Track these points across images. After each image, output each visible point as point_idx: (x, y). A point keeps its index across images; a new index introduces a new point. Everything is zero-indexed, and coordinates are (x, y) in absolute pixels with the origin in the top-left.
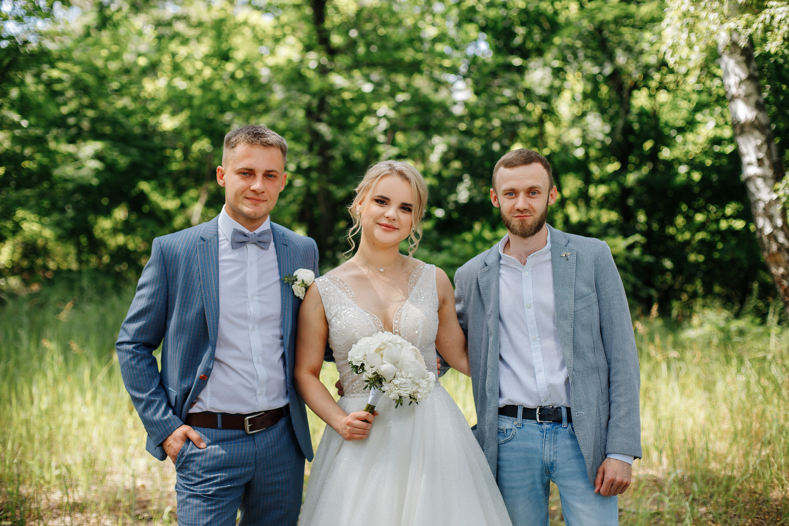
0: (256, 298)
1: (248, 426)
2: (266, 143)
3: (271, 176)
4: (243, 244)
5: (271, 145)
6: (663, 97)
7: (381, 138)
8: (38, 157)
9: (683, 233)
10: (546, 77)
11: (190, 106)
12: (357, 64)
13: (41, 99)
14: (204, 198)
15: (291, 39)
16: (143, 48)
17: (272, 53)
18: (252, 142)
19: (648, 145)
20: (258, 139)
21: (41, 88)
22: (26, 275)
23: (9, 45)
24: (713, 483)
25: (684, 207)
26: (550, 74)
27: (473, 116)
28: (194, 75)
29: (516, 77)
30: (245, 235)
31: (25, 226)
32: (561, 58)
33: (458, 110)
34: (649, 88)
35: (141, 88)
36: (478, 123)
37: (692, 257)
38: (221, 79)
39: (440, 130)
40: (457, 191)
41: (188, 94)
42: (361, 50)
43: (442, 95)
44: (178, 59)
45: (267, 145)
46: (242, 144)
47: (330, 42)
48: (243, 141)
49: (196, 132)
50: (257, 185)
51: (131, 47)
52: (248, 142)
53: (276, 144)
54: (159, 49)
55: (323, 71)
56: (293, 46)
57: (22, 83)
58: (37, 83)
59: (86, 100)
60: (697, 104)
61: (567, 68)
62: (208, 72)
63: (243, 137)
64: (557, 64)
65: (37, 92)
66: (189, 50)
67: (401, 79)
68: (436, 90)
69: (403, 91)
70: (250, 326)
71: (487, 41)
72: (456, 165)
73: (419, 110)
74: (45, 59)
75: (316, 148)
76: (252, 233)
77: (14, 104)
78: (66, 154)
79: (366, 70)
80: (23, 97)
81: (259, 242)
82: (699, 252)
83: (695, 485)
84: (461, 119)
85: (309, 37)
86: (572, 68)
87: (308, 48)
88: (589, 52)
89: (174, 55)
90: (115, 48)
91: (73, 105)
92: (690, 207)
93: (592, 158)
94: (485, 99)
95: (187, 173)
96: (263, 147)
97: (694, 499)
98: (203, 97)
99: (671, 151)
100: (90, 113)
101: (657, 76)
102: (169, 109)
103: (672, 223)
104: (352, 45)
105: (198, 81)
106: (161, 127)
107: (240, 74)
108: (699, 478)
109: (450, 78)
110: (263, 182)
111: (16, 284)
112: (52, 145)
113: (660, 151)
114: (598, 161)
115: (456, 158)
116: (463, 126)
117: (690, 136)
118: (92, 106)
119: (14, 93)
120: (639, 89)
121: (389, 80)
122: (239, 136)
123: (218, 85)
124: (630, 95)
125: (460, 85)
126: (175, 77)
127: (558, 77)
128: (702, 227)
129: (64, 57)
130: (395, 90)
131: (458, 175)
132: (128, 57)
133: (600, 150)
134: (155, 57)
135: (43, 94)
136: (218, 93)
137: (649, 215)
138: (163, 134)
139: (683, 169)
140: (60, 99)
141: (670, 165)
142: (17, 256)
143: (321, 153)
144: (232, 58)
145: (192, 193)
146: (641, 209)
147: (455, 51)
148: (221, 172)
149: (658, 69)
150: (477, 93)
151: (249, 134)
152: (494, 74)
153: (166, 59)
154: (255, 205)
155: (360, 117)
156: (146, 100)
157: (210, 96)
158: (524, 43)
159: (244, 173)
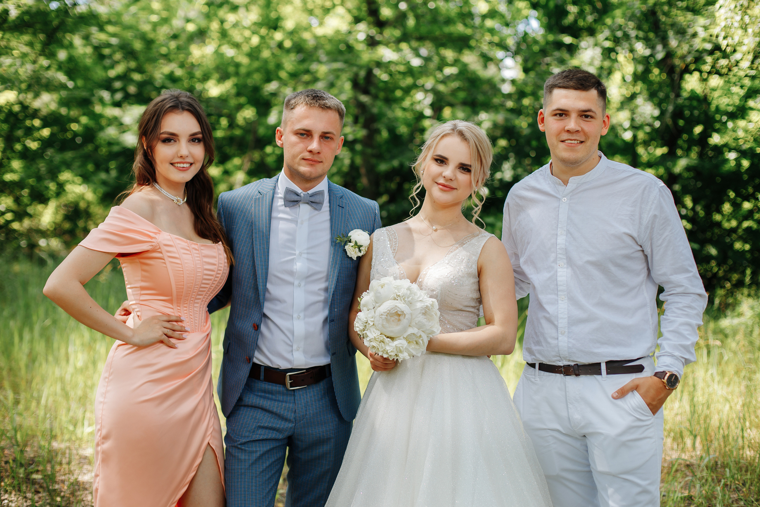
0: (305, 256)
1: (288, 382)
2: (324, 105)
3: (328, 138)
4: (296, 203)
5: (329, 108)
6: (715, 81)
7: (428, 112)
8: (84, 120)
9: (729, 220)
10: (596, 57)
11: (237, 74)
12: (405, 38)
13: (88, 61)
14: (248, 166)
15: (340, 10)
16: (192, 14)
17: (321, 24)
18: (311, 104)
19: (698, 129)
20: (317, 101)
21: (89, 50)
22: (67, 237)
23: (59, 7)
24: (746, 471)
25: (732, 195)
26: (600, 55)
27: (521, 94)
28: (242, 43)
29: (565, 55)
30: (298, 195)
31: (69, 187)
32: (613, 39)
33: (507, 88)
34: (701, 72)
35: (189, 54)
36: (526, 102)
37: (738, 246)
38: (269, 47)
39: (487, 106)
40: (503, 169)
41: (235, 62)
42: (411, 22)
43: (491, 72)
44: (227, 26)
45: (326, 108)
46: (301, 106)
47: (380, 14)
48: (302, 103)
49: (243, 100)
50: (314, 145)
51: (181, 13)
52: (307, 104)
53: (334, 107)
54: (208, 17)
55: (372, 43)
56: (343, 17)
57: (71, 46)
58: (85, 46)
59: (133, 64)
60: (749, 89)
61: (619, 49)
62: (255, 40)
63: (302, 99)
64: (608, 44)
65: (85, 54)
66: (238, 18)
67: (449, 54)
68: (485, 66)
69: (452, 65)
70: (296, 283)
71: (538, 19)
72: (503, 143)
73: (467, 85)
74: (93, 21)
75: (361, 120)
76: (306, 193)
77: (62, 65)
78: (111, 117)
79: (414, 44)
80: (71, 59)
81: (312, 202)
82: (745, 241)
83: (727, 470)
84: (509, 96)
85: (359, 9)
86: (623, 49)
87: (357, 20)
88: (641, 34)
89: (222, 22)
90: (165, 14)
91: (120, 69)
92: (738, 194)
93: (639, 141)
94: (533, 76)
95: (231, 140)
96: (321, 109)
97: (726, 485)
98: (250, 65)
99: (721, 137)
100: (137, 77)
101: (709, 59)
102: (216, 76)
103: (719, 211)
104: (401, 17)
105: (246, 48)
106: (207, 93)
107: (288, 44)
108: (732, 465)
109: (500, 54)
110: (320, 143)
111: (57, 245)
112: (98, 109)
113: (710, 136)
114: (646, 144)
115: (502, 137)
116: (510, 104)
117: (742, 123)
118: (140, 70)
119: (62, 55)
120: (691, 73)
121: (438, 54)
122: (298, 98)
123: (266, 54)
124: (681, 78)
125: (509, 62)
126: (223, 44)
127: (609, 57)
128: (749, 215)
129: (113, 20)
130: (443, 64)
131: (504, 153)
132: (177, 23)
133: (648, 133)
134: (203, 23)
135: (90, 57)
136: (266, 62)
137: (695, 201)
138: (209, 100)
139: (732, 156)
140: (107, 62)
141: (719, 150)
142: (59, 218)
143: (366, 126)
144: (281, 27)
145: (237, 161)
146: (687, 196)
147: (505, 28)
148: (280, 133)
149: (711, 53)
150: (526, 70)
151: (308, 96)
152: (544, 52)
153: (215, 26)
154: (312, 165)
155: (407, 91)
156: (193, 65)
157: (256, 64)
158: (576, 21)
159: (302, 134)
